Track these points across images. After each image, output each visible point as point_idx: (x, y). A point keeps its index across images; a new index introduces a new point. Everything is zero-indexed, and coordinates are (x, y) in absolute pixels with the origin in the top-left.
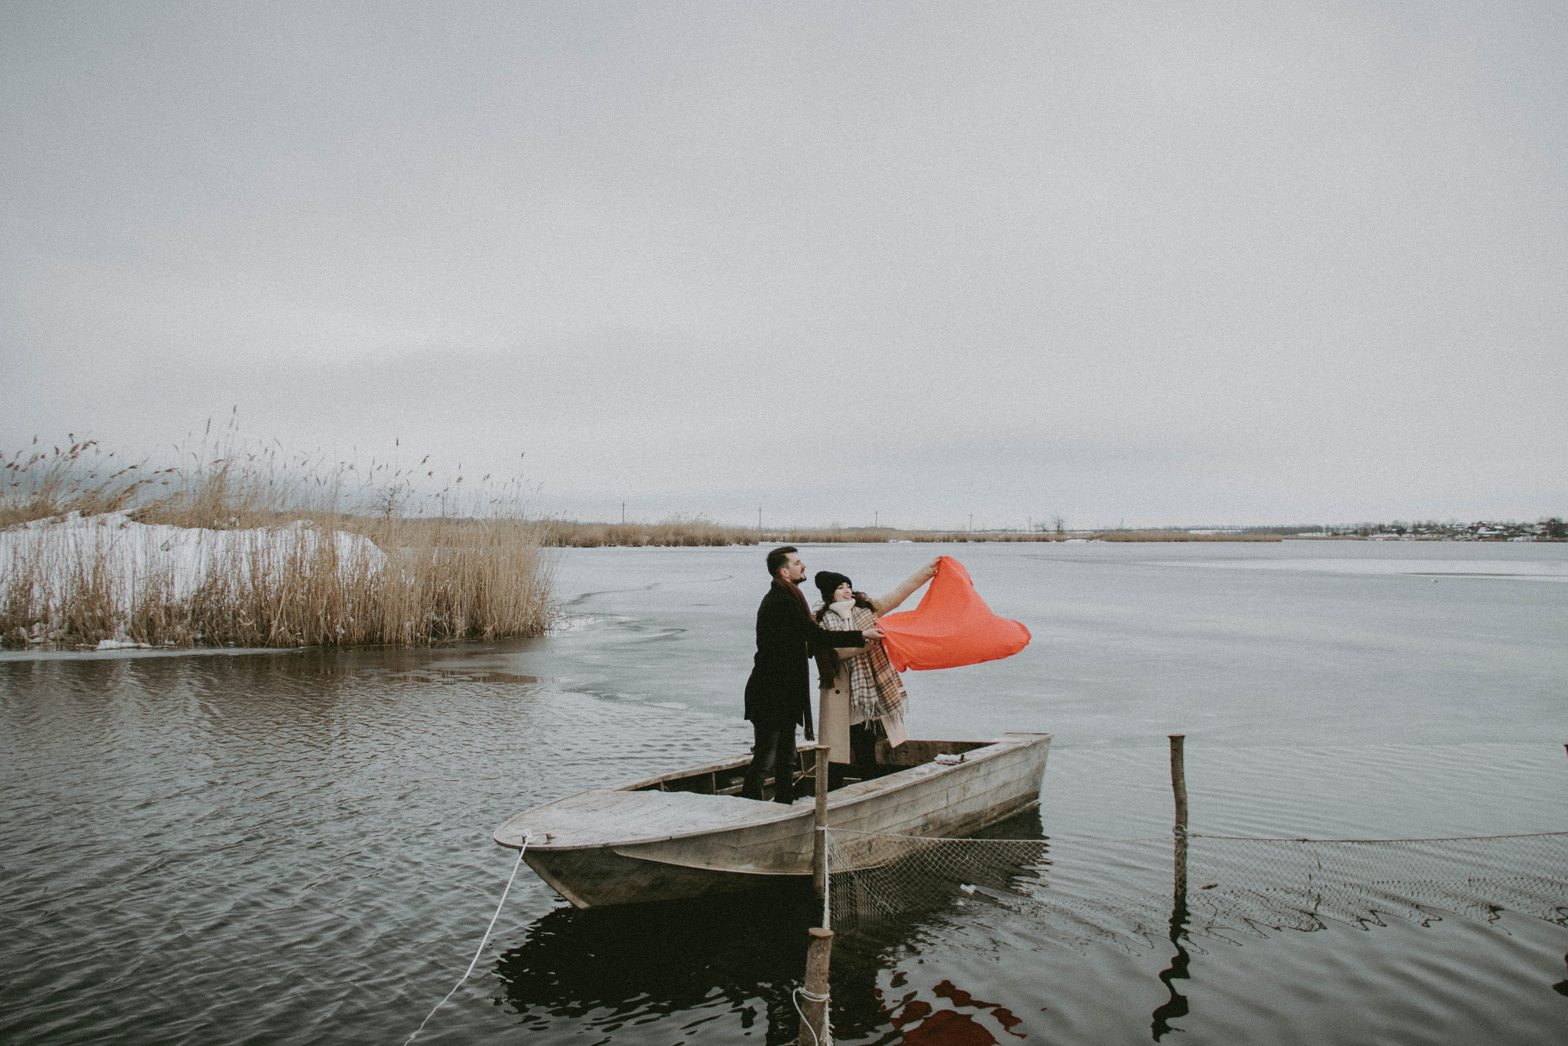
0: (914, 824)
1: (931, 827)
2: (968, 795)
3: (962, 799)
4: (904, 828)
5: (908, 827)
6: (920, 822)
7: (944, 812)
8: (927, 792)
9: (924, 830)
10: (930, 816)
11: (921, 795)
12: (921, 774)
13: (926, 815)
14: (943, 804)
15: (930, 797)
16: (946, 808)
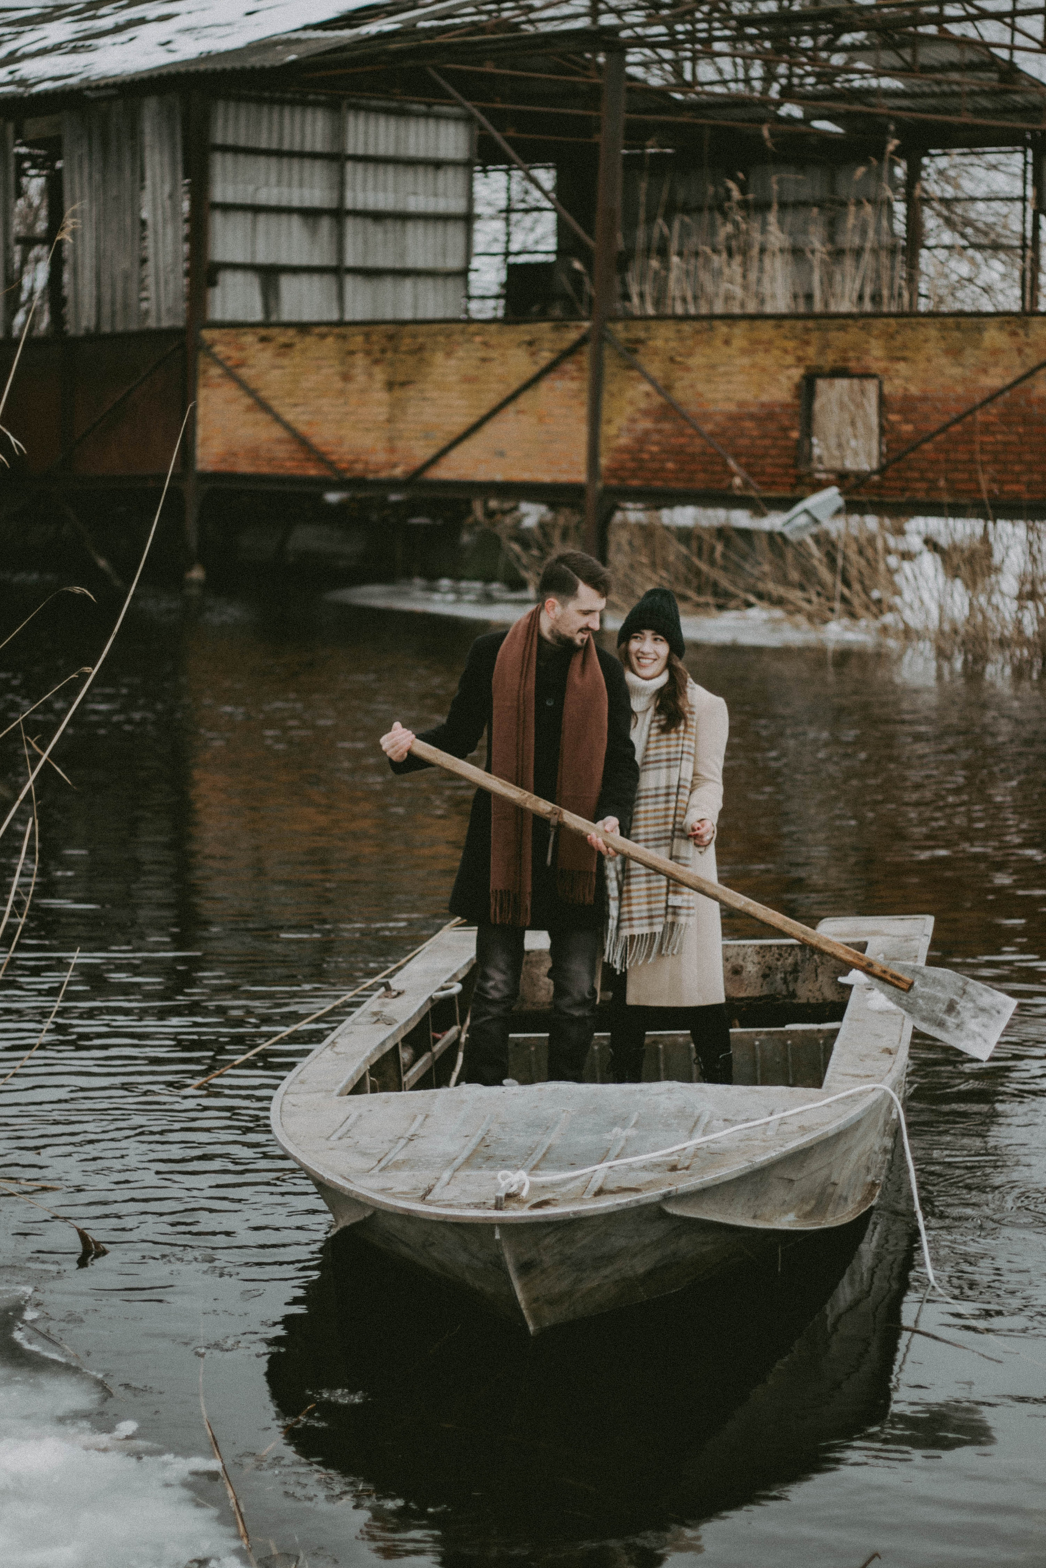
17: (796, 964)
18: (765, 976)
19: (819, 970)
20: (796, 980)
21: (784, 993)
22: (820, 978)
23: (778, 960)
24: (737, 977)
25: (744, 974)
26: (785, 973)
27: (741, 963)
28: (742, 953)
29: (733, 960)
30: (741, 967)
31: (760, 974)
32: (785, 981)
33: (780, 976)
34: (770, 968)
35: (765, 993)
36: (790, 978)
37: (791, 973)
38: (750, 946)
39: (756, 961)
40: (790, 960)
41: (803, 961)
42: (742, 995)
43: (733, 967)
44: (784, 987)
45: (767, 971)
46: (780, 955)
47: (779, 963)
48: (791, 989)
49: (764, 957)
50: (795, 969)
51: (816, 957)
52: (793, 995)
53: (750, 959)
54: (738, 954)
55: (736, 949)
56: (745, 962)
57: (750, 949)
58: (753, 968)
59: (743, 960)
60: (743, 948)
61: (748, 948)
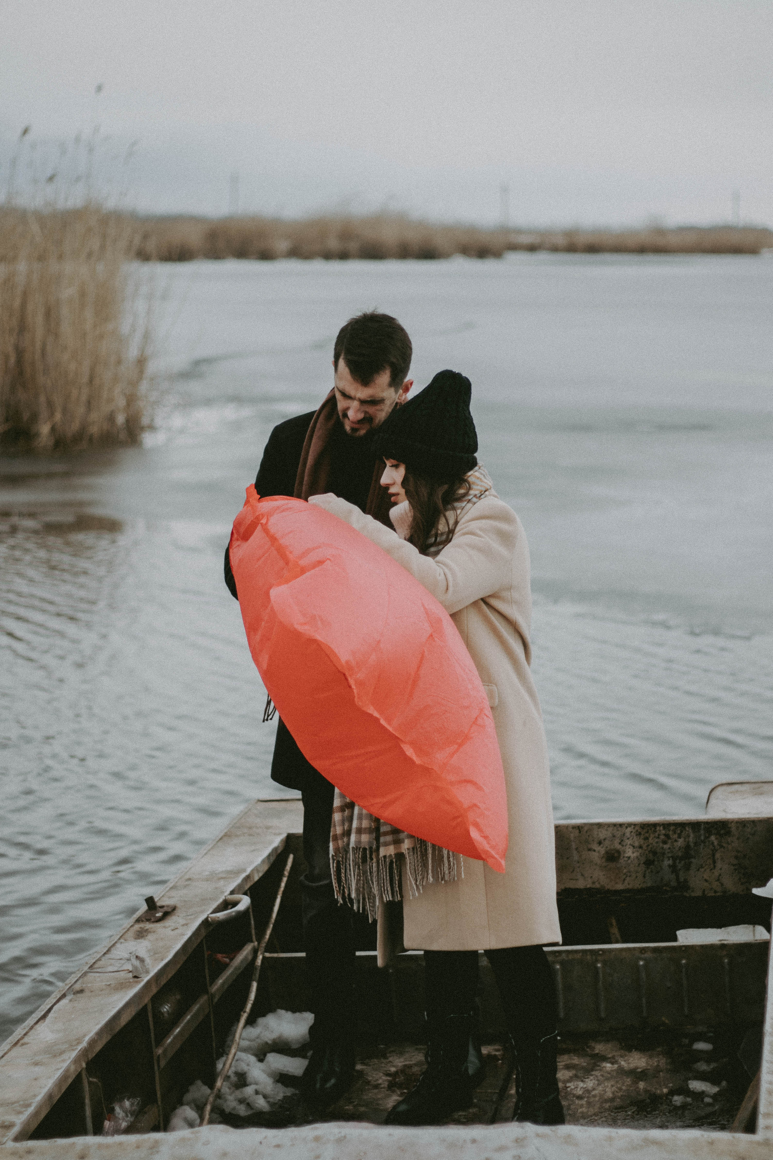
17: (688, 847)
18: (648, 863)
19: (718, 855)
20: (687, 867)
21: (674, 884)
22: (719, 865)
23: (665, 842)
24: (612, 865)
25: (622, 861)
26: (674, 858)
27: (618, 847)
28: (618, 834)
29: (607, 843)
30: (618, 852)
31: (643, 860)
32: (673, 868)
33: (667, 862)
34: (655, 853)
35: (649, 885)
36: (679, 866)
37: (681, 859)
38: (629, 825)
39: (637, 844)
40: (681, 842)
41: (696, 844)
42: (620, 887)
43: (607, 852)
44: (673, 877)
45: (651, 856)
46: (667, 836)
47: (665, 846)
48: (682, 879)
49: (646, 839)
50: (687, 853)
51: (713, 838)
52: (684, 886)
53: (629, 842)
54: (614, 836)
55: (610, 829)
56: (623, 846)
57: (629, 829)
58: (633, 853)
59: (620, 843)
60: (620, 829)
61: (627, 828)
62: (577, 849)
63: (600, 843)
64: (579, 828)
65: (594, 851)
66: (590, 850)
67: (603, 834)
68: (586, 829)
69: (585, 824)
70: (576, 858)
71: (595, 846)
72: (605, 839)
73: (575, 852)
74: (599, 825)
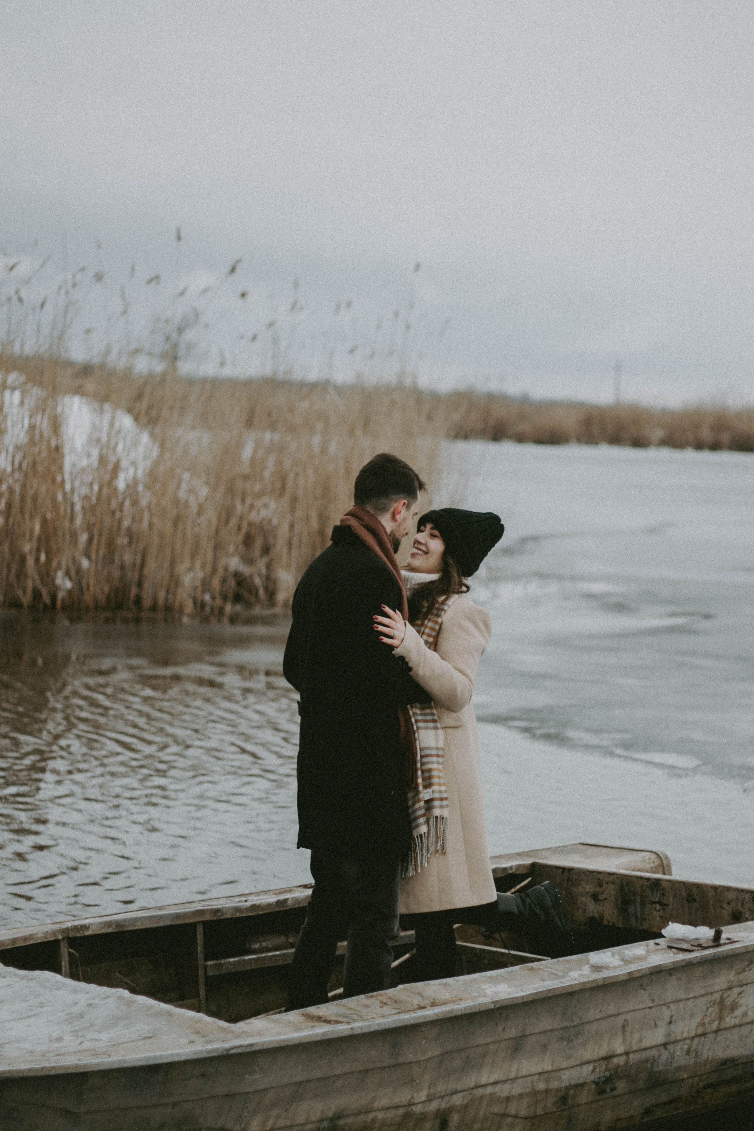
0: (568, 1078)
1: (621, 1086)
2: (729, 1020)
3: (715, 1026)
4: (541, 1086)
5: (555, 1085)
6: (586, 1073)
7: (665, 1055)
8: (612, 1009)
9: (601, 1092)
10: (621, 1061)
11: (591, 1015)
12: (596, 968)
13: (607, 1058)
14: (657, 1036)
15: (620, 1021)
16: (665, 1045)
27: (741, 909)
29: (733, 904)
30: (740, 913)
43: (733, 911)
53: (747, 906)
54: (737, 899)
55: (735, 893)
56: (743, 908)
57: (748, 896)
58: (750, 915)
59: (742, 906)
60: (741, 893)
61: (746, 894)
62: (713, 905)
63: (728, 903)
64: (715, 888)
65: (725, 909)
66: (721, 908)
67: (730, 896)
68: (719, 890)
69: (720, 886)
70: (712, 912)
71: (725, 905)
72: (732, 901)
73: (712, 908)
74: (729, 889)
